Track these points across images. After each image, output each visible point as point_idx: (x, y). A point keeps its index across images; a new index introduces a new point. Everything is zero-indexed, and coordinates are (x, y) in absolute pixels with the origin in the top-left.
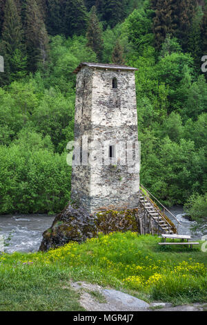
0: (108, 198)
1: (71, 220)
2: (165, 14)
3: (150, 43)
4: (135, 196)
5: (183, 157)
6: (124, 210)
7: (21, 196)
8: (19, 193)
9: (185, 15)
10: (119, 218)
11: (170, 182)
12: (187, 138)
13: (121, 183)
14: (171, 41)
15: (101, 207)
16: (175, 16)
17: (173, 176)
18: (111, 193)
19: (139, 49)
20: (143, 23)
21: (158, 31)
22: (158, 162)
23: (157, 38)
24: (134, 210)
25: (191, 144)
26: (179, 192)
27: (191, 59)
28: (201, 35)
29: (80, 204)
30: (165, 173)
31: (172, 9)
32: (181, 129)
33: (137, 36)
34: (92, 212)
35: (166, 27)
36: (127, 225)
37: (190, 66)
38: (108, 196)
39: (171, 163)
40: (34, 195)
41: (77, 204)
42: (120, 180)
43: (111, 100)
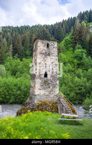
0: (43, 96)
1: (27, 106)
2: (76, 37)
3: (71, 47)
4: (57, 96)
5: (82, 84)
6: (51, 102)
7: (18, 96)
8: (17, 95)
9: (83, 37)
10: (49, 106)
11: (77, 94)
12: (84, 77)
13: (50, 89)
14: (78, 46)
15: (40, 100)
16: (80, 38)
17: (79, 91)
18: (45, 94)
19: (67, 49)
20: (69, 41)
21: (74, 43)
22: (72, 85)
23: (74, 45)
24: (56, 102)
25: (85, 79)
26: (81, 98)
27: (86, 51)
28: (89, 44)
29: (32, 98)
30: (75, 90)
31: (79, 35)
32: (82, 74)
33: (67, 45)
34: (36, 102)
35: (77, 41)
36: (52, 109)
37: (85, 53)
38: (43, 95)
39: (78, 86)
40: (22, 96)
41: (31, 98)
42: (49, 88)
43: (46, 53)
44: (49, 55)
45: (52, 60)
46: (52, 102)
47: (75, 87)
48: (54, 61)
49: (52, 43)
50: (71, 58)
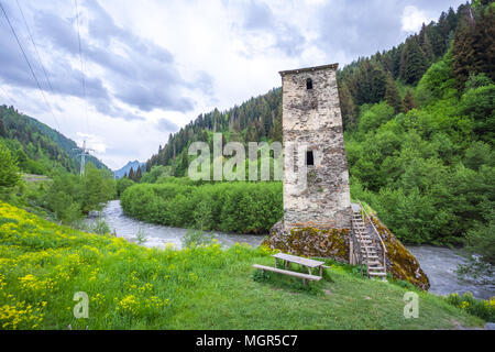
0: (305, 212)
4: (345, 213)
6: (328, 228)
13: (323, 195)
14: (475, 78)
15: (298, 222)
18: (309, 207)
20: (443, 72)
23: (458, 80)
24: (343, 230)
36: (331, 248)
38: (305, 210)
42: (321, 191)
43: (305, 103)
44: (314, 106)
45: (325, 119)
46: (331, 230)
47: (456, 195)
48: (331, 120)
49: (322, 76)
50: (451, 116)
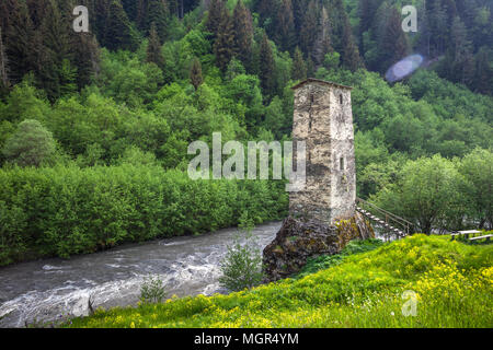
2: (228, 38)
14: (235, 63)
16: (237, 41)
18: (342, 204)
23: (220, 59)
24: (354, 218)
29: (310, 216)
31: (234, 34)
34: (332, 223)
37: (259, 87)
38: (340, 206)
41: (305, 217)
42: (347, 190)
50: (227, 97)
